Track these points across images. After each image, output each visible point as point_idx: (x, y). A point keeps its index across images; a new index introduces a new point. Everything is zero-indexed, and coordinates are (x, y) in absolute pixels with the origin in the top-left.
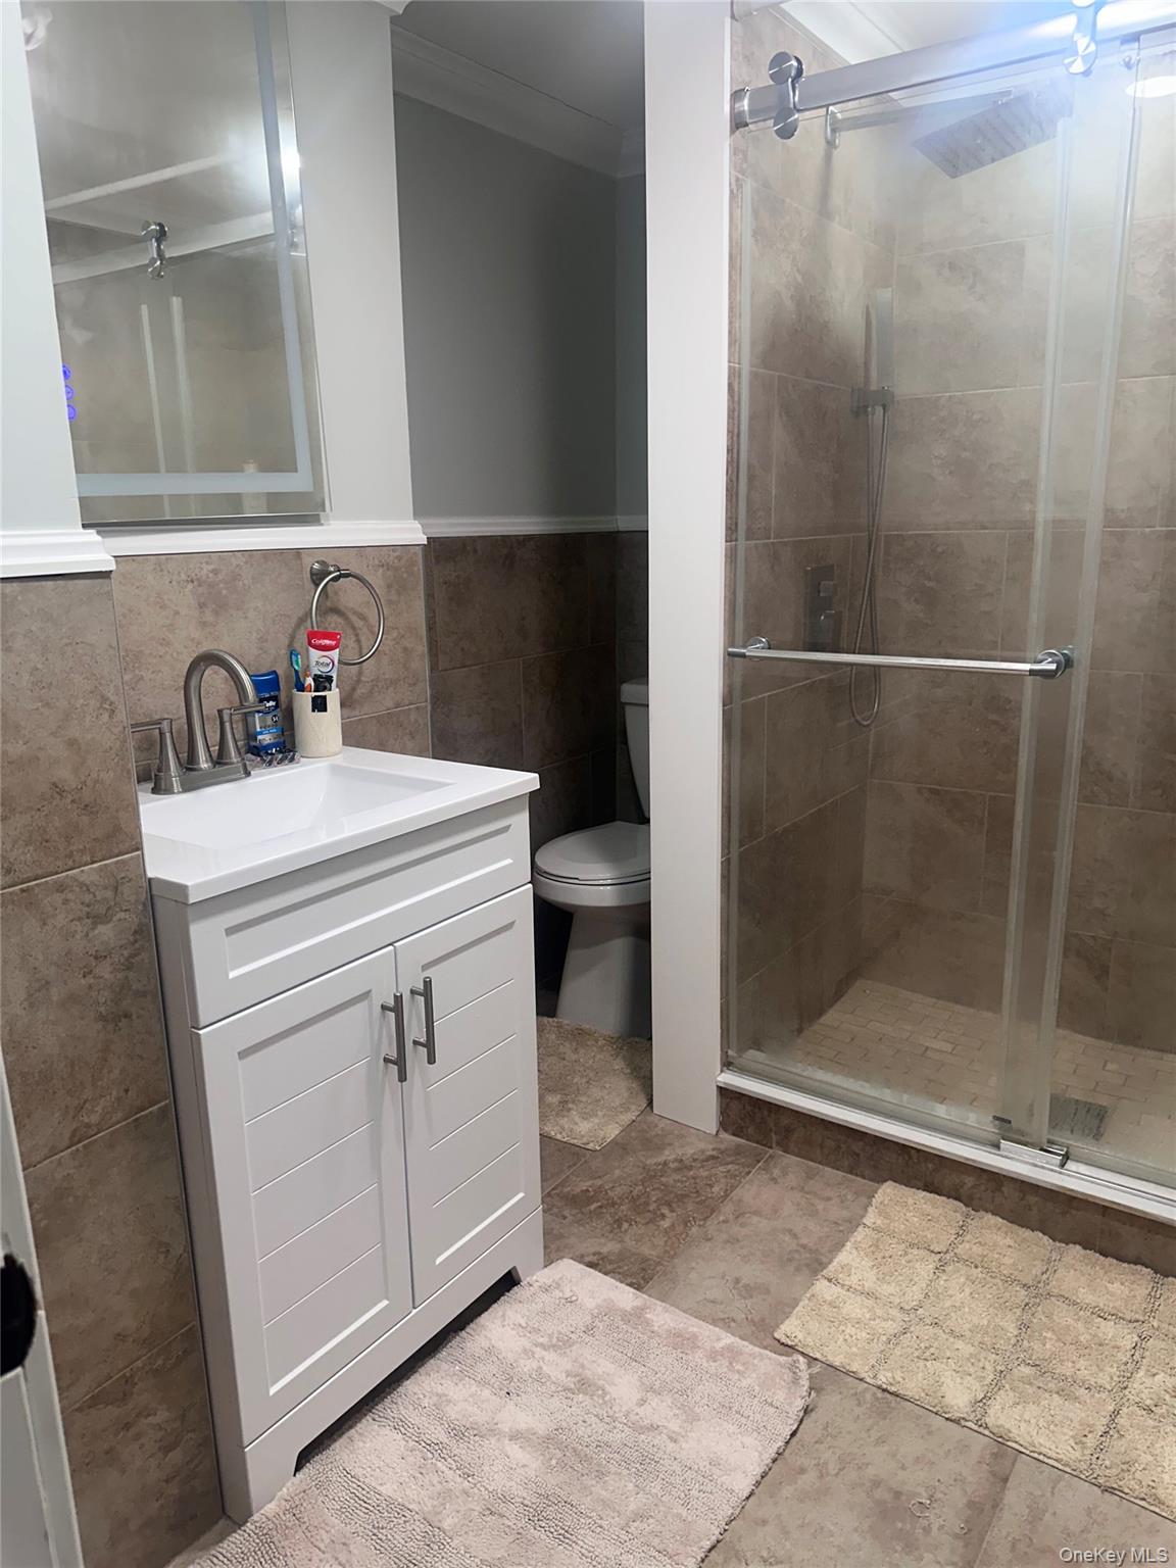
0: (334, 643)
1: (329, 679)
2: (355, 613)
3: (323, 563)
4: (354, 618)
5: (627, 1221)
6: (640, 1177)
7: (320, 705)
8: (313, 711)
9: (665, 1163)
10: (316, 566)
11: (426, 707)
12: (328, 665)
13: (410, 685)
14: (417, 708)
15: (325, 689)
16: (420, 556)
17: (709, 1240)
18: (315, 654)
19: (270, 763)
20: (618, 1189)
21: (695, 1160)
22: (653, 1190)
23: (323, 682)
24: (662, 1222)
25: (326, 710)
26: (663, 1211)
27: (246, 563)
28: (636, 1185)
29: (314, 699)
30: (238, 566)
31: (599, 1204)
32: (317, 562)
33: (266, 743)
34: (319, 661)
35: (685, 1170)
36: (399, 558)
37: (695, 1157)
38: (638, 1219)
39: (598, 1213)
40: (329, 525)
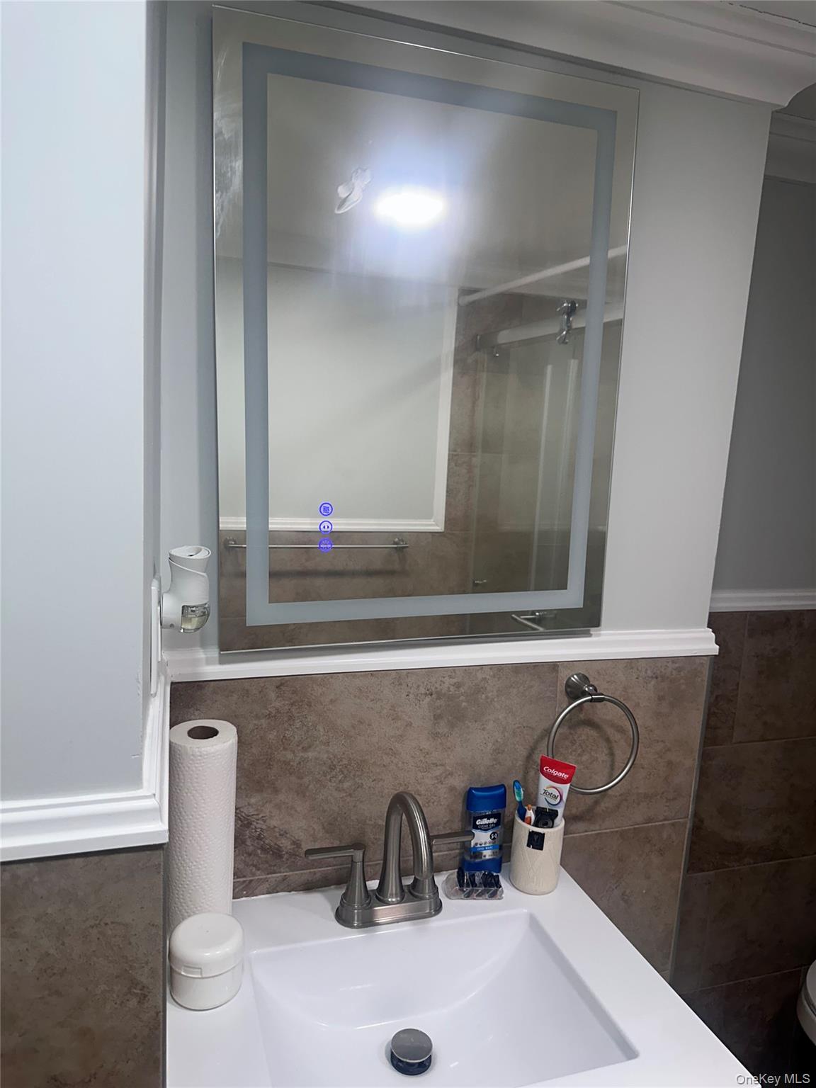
1: (554, 814)
2: (613, 725)
4: (610, 731)
7: (536, 841)
8: (528, 846)
10: (575, 678)
11: (686, 823)
13: (668, 800)
14: (673, 824)
15: (545, 825)
16: (707, 667)
18: (545, 783)
19: (468, 896)
23: (545, 817)
25: (542, 849)
27: (494, 676)
29: (532, 834)
30: (484, 679)
32: (576, 675)
36: (679, 670)
40: (599, 635)
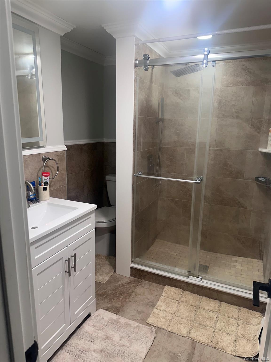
0: (48, 175)
1: (47, 183)
2: (51, 166)
3: (45, 156)
4: (51, 168)
5: (112, 299)
6: (114, 289)
7: (45, 189)
8: (44, 190)
9: (119, 285)
10: (44, 157)
11: (66, 186)
12: (47, 180)
13: (63, 181)
14: (64, 186)
15: (46, 185)
16: (65, 153)
17: (130, 302)
18: (44, 177)
19: (34, 203)
20: (110, 292)
21: (126, 284)
22: (118, 291)
23: (46, 184)
24: (120, 299)
25: (46, 190)
26: (120, 296)
27: (29, 157)
28: (114, 290)
29: (44, 188)
30: (27, 158)
31: (106, 295)
32: (44, 156)
33: (32, 198)
34: (45, 179)
35: (124, 286)
36: (61, 154)
37: (126, 283)
38: (115, 298)
39: (106, 297)
40: (46, 147)
